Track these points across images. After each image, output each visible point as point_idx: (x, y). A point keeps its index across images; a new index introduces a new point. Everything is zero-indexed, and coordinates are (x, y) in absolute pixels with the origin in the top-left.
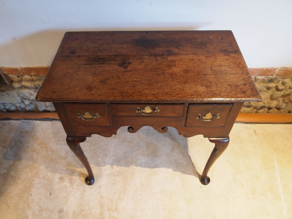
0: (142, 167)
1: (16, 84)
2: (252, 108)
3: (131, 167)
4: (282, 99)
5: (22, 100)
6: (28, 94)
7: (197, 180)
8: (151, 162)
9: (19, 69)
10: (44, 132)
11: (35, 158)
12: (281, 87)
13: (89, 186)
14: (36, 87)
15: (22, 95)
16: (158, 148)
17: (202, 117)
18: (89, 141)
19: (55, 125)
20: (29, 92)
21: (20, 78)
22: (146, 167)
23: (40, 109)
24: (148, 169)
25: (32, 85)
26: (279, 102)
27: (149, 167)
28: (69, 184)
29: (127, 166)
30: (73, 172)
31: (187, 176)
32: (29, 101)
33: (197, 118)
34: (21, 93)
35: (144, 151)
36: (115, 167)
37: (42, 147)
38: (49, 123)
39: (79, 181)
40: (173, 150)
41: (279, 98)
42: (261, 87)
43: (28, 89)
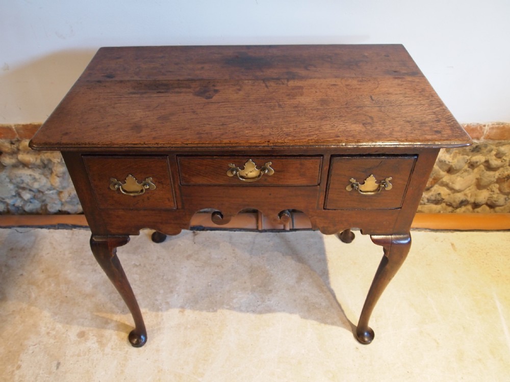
0: (241, 311)
1: (8, 158)
2: (444, 205)
3: (219, 311)
4: (497, 186)
5: (16, 191)
6: (29, 177)
7: (350, 336)
8: (259, 303)
9: (13, 128)
10: (54, 248)
11: (33, 296)
12: (495, 162)
13: (135, 349)
14: (44, 163)
15: (18, 180)
16: (271, 276)
17: (357, 185)
18: (140, 265)
19: (76, 236)
20: (30, 175)
21: (15, 146)
22: (248, 312)
23: (50, 208)
24: (252, 316)
25: (36, 160)
26: (492, 193)
27: (254, 312)
28: (96, 346)
29: (211, 310)
30: (105, 323)
31: (328, 327)
32: (30, 194)
33: (349, 189)
34: (16, 176)
35: (245, 283)
36: (188, 312)
37: (49, 277)
38: (66, 234)
39: (117, 339)
40: (300, 279)
41: (493, 185)
42: (458, 161)
43: (29, 168)
